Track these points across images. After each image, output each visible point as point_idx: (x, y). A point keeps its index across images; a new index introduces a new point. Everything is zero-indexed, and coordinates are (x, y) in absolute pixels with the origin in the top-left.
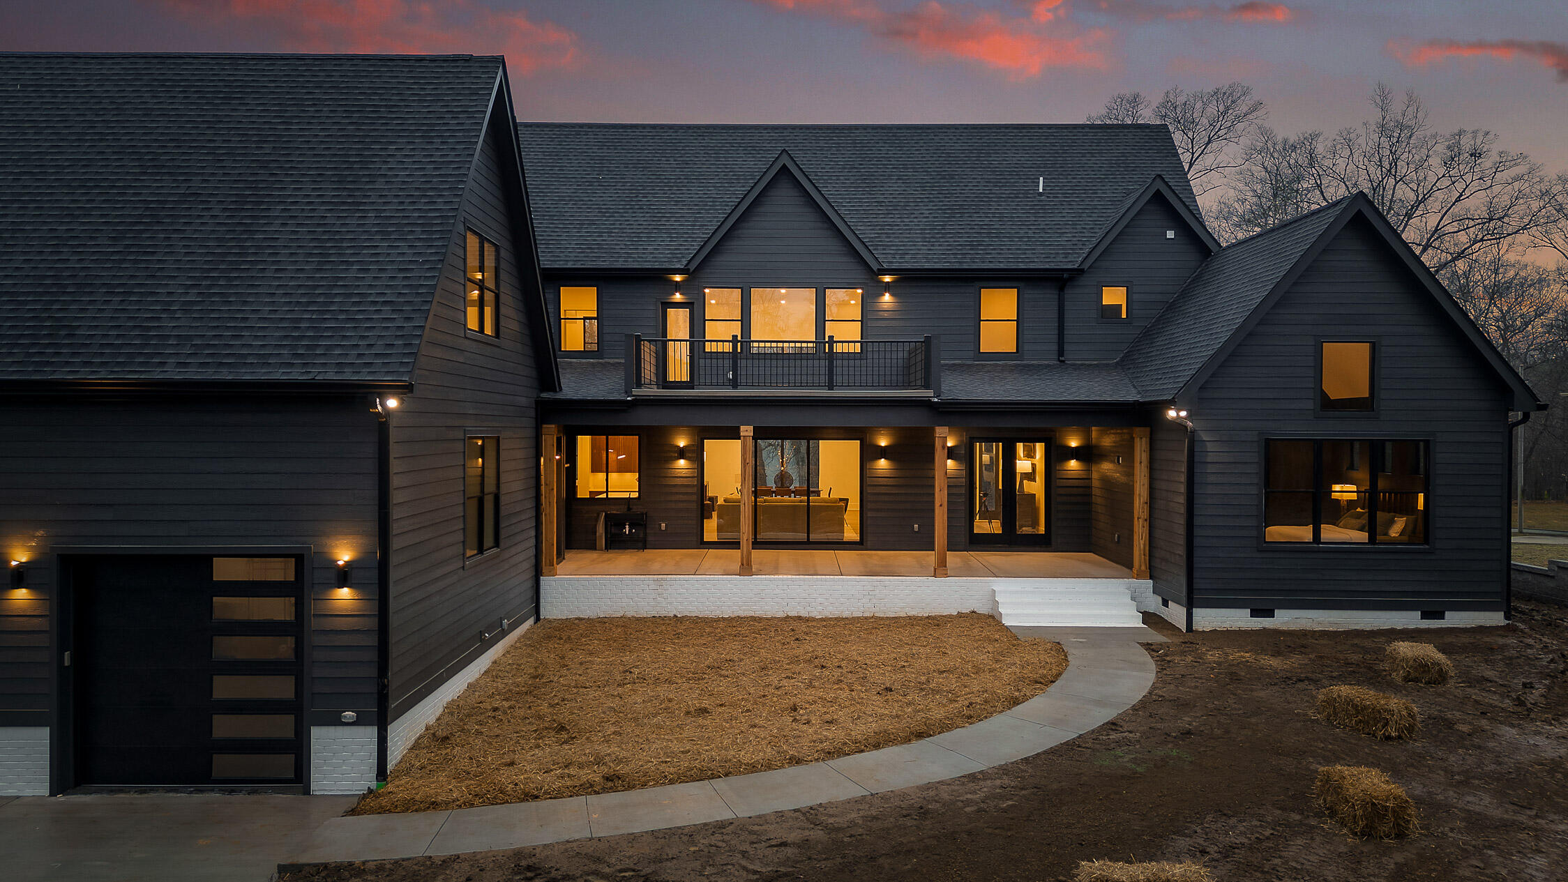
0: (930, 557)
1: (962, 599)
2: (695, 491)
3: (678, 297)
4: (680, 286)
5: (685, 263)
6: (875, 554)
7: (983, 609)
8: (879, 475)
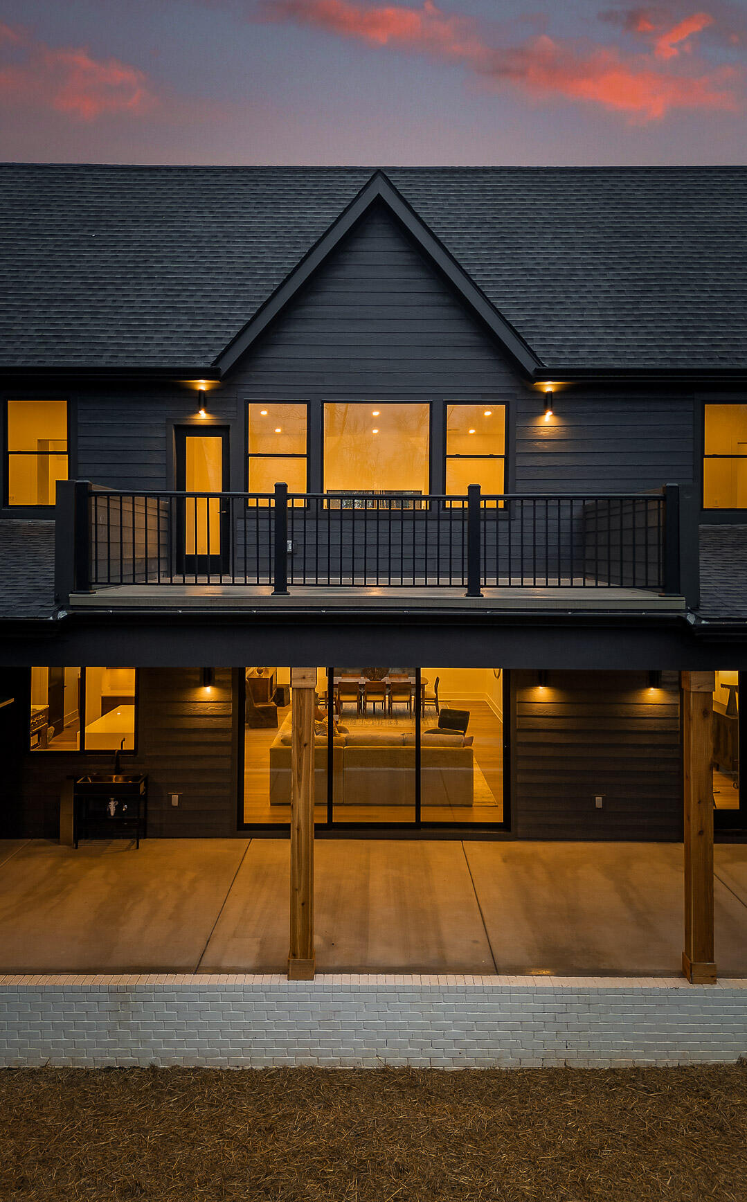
2: (229, 739)
3: (203, 417)
4: (205, 399)
5: (212, 358)
8: (536, 714)
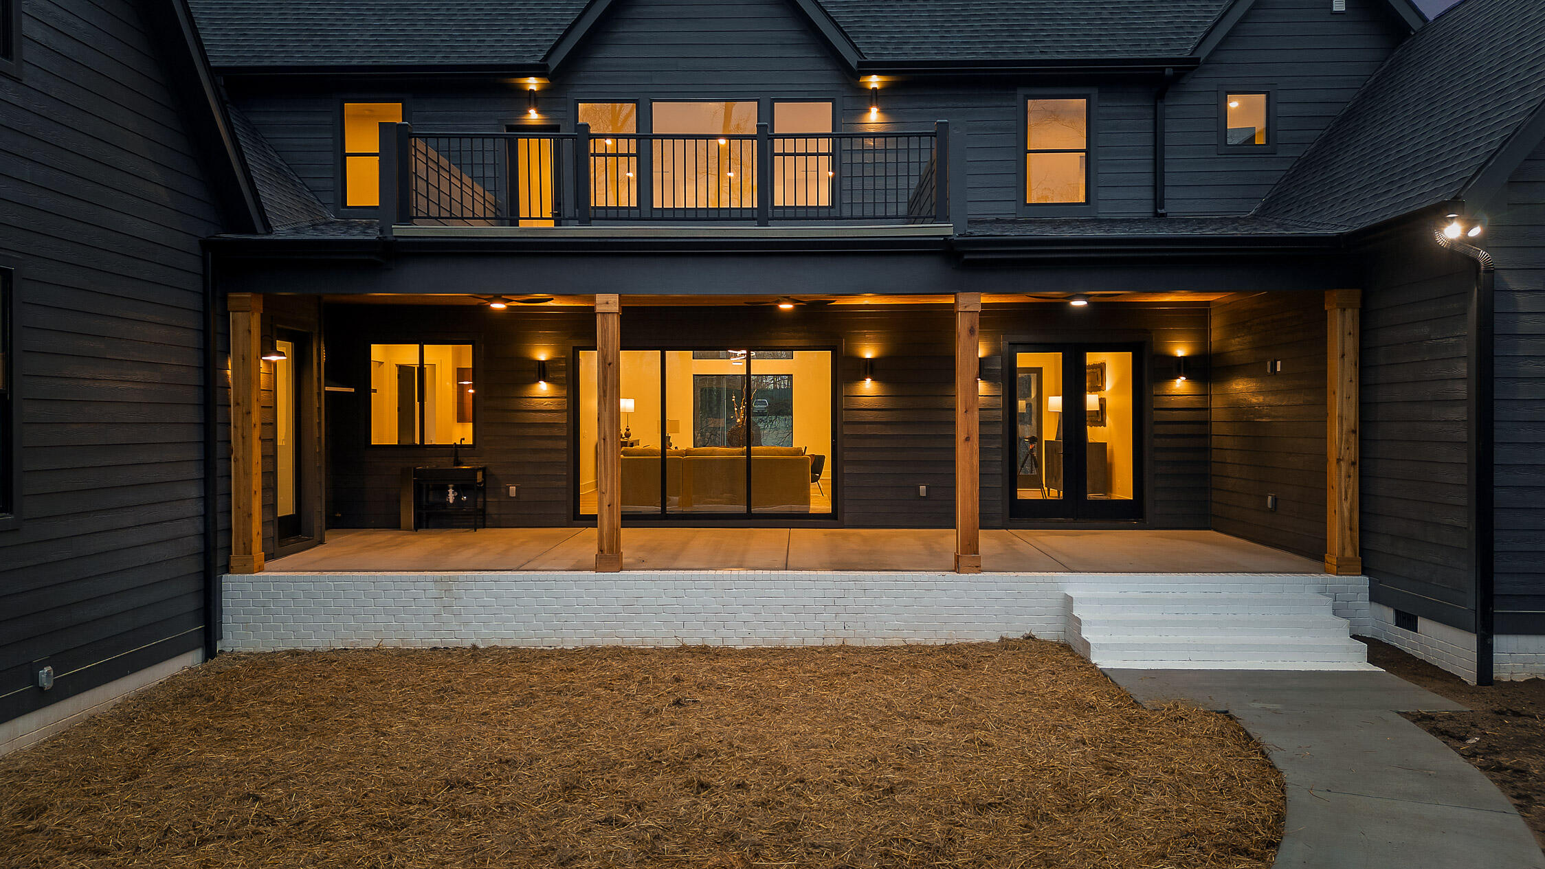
0: (949, 539)
1: (1007, 613)
2: (565, 434)
3: (533, 116)
4: (536, 98)
5: (541, 56)
6: (854, 534)
7: (1047, 631)
8: (862, 407)
